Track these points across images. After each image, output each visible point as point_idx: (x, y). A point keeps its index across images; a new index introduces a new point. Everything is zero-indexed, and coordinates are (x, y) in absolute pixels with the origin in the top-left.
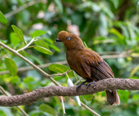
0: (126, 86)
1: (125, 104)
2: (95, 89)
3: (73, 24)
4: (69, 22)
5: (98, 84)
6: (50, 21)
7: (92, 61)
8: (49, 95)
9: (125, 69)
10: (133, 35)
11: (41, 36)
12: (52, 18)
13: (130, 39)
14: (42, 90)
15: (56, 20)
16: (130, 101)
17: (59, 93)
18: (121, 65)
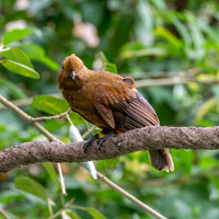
0: (180, 142)
1: (186, 178)
2: (120, 148)
3: (84, 21)
4: (76, 17)
5: (127, 137)
6: (41, 16)
7: (114, 98)
8: (30, 160)
9: (187, 110)
10: (199, 40)
11: (21, 41)
12: (44, 10)
13: (193, 46)
14: (16, 151)
15: (52, 13)
16: (194, 170)
17: (50, 157)
18: (180, 102)
